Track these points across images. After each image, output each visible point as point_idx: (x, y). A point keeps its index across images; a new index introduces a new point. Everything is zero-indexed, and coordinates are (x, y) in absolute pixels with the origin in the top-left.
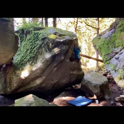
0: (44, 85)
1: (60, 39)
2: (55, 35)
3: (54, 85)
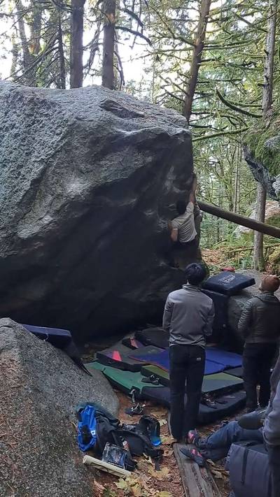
1: (123, 128)
2: (105, 111)
3: (97, 307)
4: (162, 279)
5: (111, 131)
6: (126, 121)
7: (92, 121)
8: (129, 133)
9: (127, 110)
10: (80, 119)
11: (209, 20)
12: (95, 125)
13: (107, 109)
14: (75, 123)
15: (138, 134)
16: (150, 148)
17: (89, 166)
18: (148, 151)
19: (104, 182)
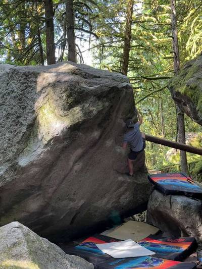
0: (51, 214)
1: (87, 85)
2: (74, 76)
3: (77, 214)
4: (122, 189)
5: (80, 87)
6: (88, 80)
7: (66, 82)
8: (91, 88)
9: (89, 74)
10: (58, 82)
12: (68, 84)
13: (75, 74)
14: (55, 83)
15: (97, 88)
16: (106, 96)
17: (66, 112)
18: (105, 99)
19: (77, 122)
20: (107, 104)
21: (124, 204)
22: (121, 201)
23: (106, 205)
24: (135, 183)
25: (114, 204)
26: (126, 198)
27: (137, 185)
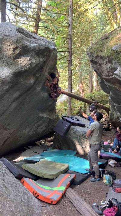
1: (29, 42)
2: (19, 33)
3: (8, 138)
4: (40, 122)
5: (24, 43)
6: (30, 39)
7: (13, 37)
8: (32, 45)
9: (29, 34)
10: (6, 36)
11: (42, 9)
12: (15, 39)
13: (20, 32)
14: (4, 37)
15: (36, 46)
16: (42, 54)
17: (12, 61)
18: (41, 56)
19: (20, 70)
20: (41, 60)
21: (40, 132)
22: (38, 130)
23: (29, 132)
24: (49, 118)
25: (33, 132)
26: (42, 128)
27: (50, 120)
